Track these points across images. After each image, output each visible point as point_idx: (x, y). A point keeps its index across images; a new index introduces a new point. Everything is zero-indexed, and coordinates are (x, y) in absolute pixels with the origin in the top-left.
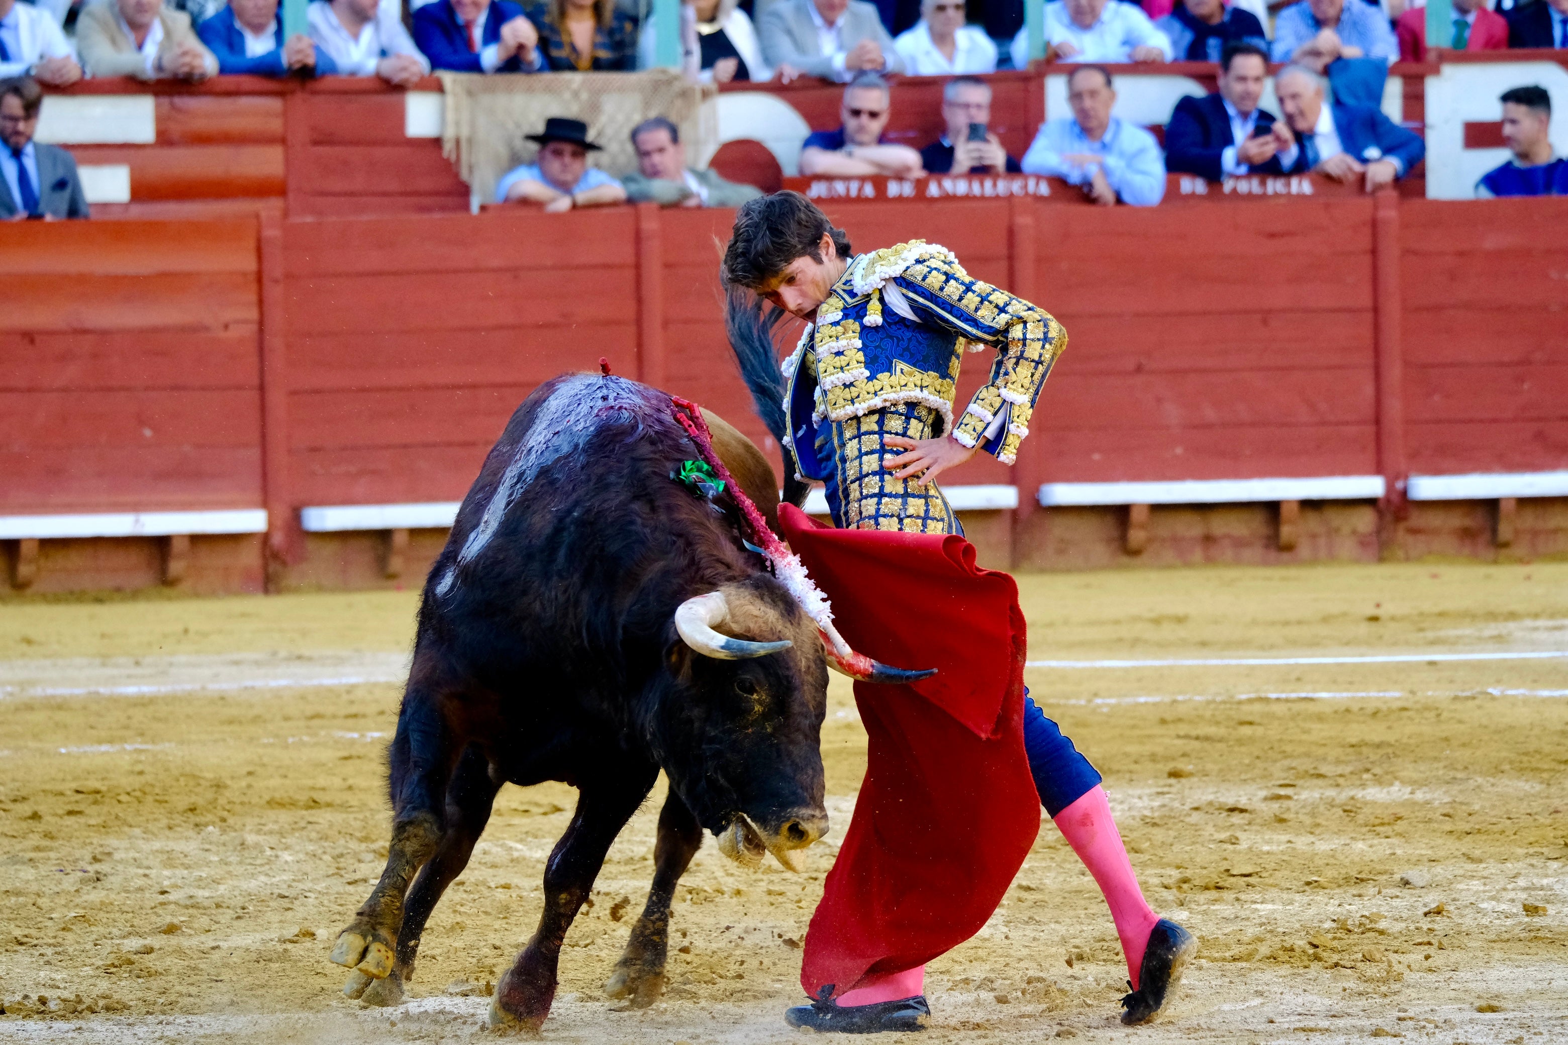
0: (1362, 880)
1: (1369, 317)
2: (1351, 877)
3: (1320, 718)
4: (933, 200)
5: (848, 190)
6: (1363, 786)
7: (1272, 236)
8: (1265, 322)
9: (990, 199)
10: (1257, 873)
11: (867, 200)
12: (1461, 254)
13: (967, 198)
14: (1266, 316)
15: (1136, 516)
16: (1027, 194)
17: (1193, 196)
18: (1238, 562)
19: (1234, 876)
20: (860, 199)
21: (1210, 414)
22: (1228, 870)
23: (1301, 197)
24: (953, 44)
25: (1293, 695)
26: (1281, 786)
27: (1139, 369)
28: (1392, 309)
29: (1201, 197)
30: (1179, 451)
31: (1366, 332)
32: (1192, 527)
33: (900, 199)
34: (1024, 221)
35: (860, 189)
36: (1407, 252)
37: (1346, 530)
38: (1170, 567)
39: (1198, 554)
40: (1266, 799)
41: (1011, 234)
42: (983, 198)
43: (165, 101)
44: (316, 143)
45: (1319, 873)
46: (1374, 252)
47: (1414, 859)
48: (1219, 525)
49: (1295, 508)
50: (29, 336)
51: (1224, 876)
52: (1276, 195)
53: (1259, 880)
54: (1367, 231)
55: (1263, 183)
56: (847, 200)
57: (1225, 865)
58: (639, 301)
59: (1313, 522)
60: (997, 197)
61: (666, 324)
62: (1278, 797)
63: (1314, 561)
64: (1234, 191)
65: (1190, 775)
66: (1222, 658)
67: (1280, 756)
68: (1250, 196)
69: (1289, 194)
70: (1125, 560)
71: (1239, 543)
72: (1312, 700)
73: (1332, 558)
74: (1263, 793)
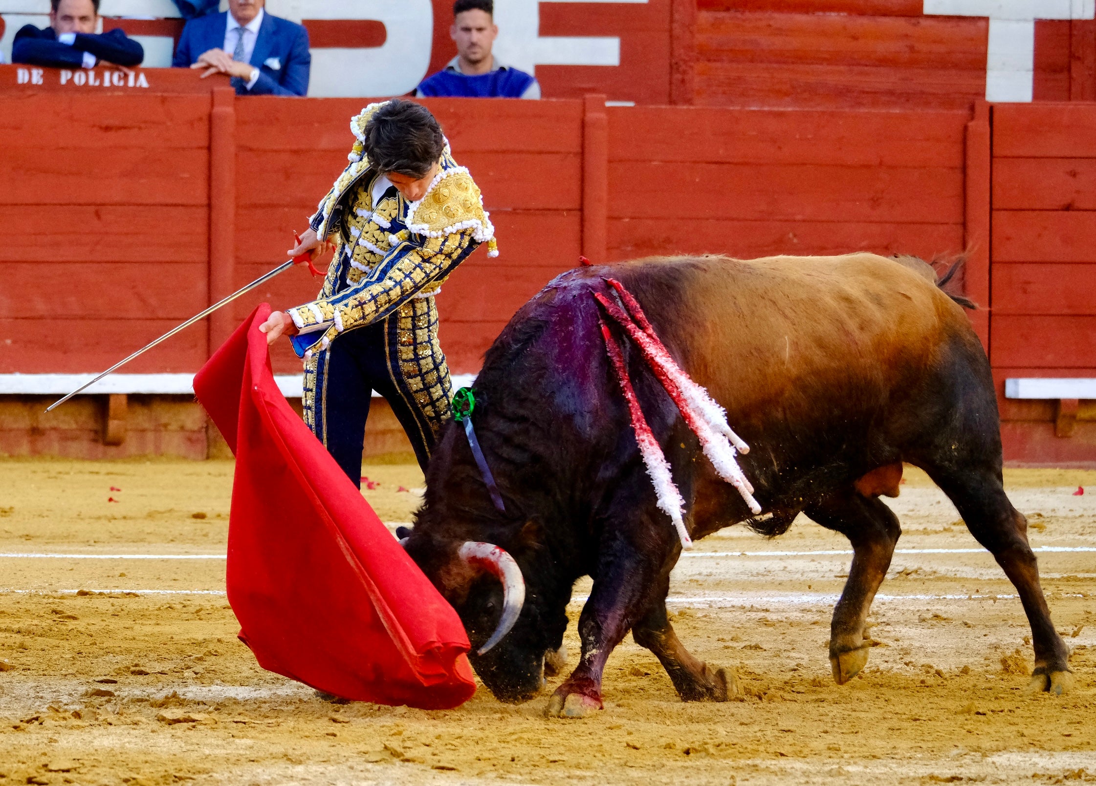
0: (181, 779)
1: (202, 213)
2: (169, 776)
3: (144, 615)
6: (185, 684)
7: (107, 129)
8: (98, 215)
10: (75, 769)
12: (296, 152)
14: (99, 208)
17: (29, 85)
18: (64, 456)
19: (51, 771)
21: (40, 306)
22: (46, 766)
23: (138, 90)
25: (117, 591)
26: (101, 682)
28: (226, 207)
29: (37, 86)
30: (8, 342)
31: (201, 228)
32: (19, 418)
36: (243, 148)
37: (174, 426)
39: (25, 448)
40: (86, 694)
45: (138, 770)
46: (209, 148)
47: (233, 759)
48: (47, 417)
49: (124, 401)
51: (43, 771)
52: (113, 88)
53: (77, 776)
54: (203, 127)
55: (100, 76)
57: (44, 760)
59: (141, 417)
62: (100, 693)
63: (141, 457)
64: (71, 81)
65: (13, 668)
66: (46, 551)
67: (101, 652)
68: (86, 88)
69: (125, 87)
71: (66, 437)
72: (136, 596)
73: (159, 454)
74: (82, 689)
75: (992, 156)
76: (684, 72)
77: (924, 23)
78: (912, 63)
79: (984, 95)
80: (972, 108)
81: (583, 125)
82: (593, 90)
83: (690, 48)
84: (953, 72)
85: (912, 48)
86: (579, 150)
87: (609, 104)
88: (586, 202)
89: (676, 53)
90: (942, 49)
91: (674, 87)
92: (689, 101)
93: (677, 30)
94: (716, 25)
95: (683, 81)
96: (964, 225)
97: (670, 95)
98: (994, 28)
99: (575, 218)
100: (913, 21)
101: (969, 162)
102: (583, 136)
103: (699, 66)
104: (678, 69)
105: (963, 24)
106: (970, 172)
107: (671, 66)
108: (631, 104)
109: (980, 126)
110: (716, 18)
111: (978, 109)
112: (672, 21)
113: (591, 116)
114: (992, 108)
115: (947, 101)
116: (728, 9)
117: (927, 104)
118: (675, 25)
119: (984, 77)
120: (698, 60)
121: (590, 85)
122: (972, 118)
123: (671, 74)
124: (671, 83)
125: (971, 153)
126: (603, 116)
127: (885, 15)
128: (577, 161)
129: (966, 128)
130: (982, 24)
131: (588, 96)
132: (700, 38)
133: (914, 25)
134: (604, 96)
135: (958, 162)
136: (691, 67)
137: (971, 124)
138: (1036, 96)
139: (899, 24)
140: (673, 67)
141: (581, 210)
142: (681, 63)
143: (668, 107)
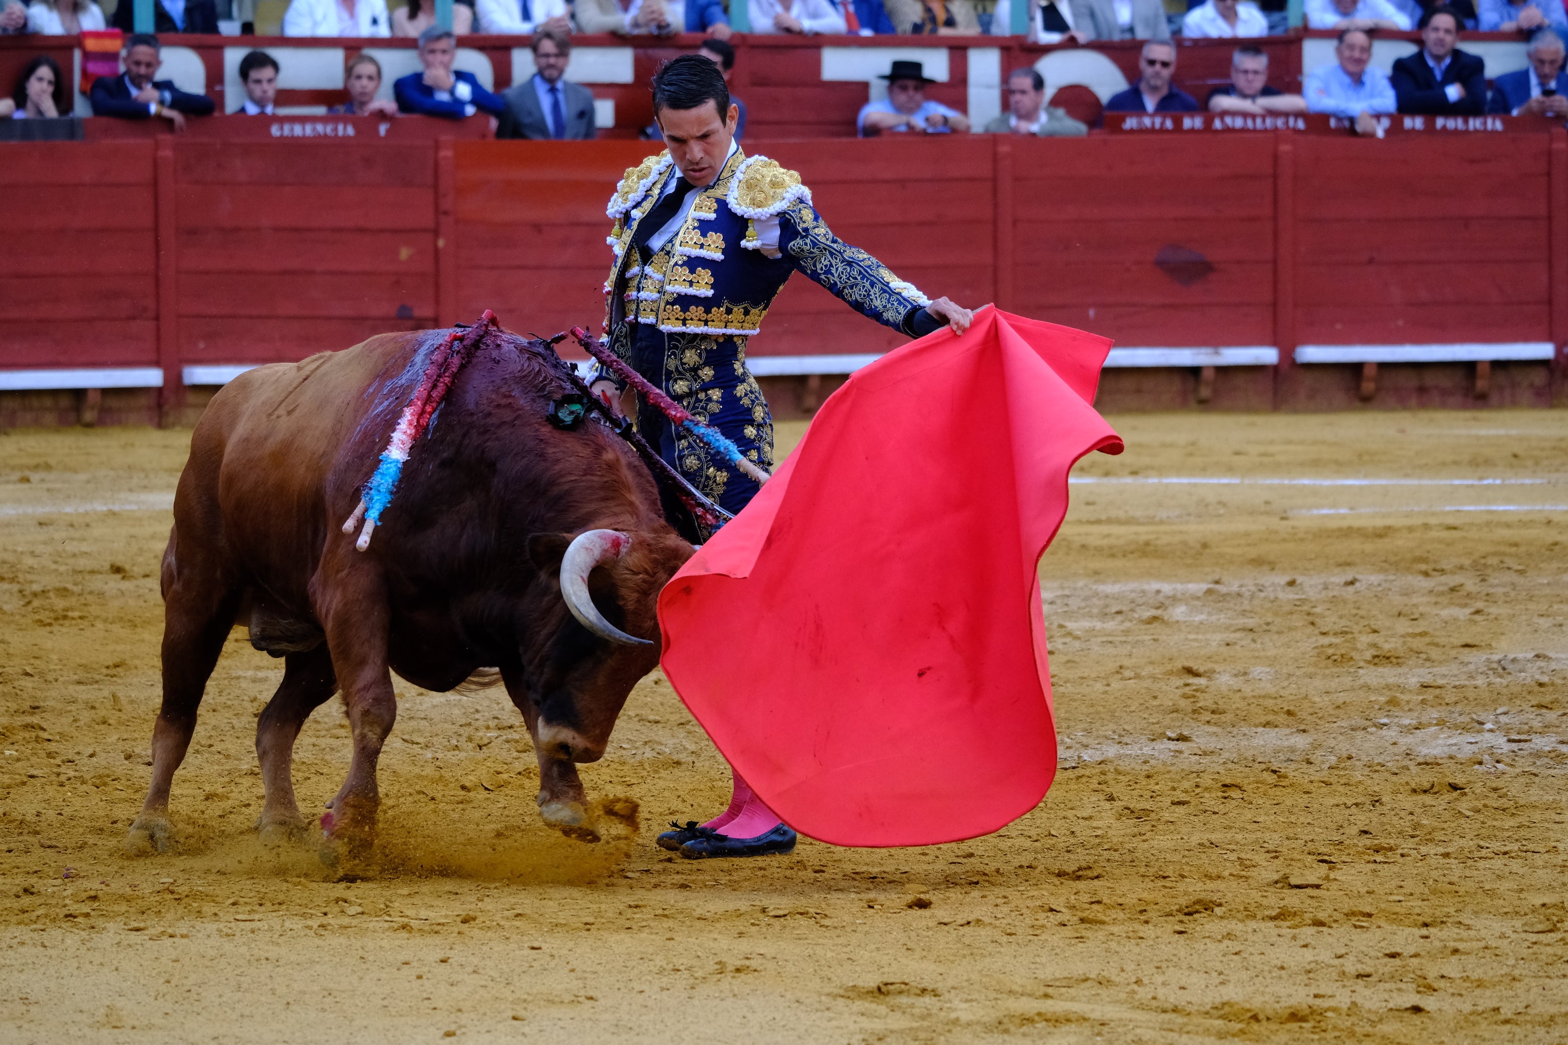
1: (1544, 223)
4: (1217, 131)
5: (1153, 123)
7: (1472, 161)
8: (1466, 226)
9: (1260, 131)
11: (1167, 131)
13: (1244, 130)
14: (1467, 221)
15: (1368, 372)
16: (1288, 127)
17: (1413, 130)
18: (1444, 406)
20: (1163, 130)
21: (1424, 295)
23: (1494, 132)
24: (1236, 14)
27: (1371, 261)
29: (1418, 131)
30: (1400, 323)
31: (1542, 235)
32: (1410, 380)
33: (1192, 131)
34: (1285, 148)
35: (1163, 123)
37: (1525, 383)
38: (1392, 409)
39: (1414, 401)
41: (1276, 158)
42: (1255, 130)
43: (641, 51)
44: (754, 84)
46: (1549, 174)
48: (1430, 379)
49: (1487, 366)
50: (537, 227)
52: (1476, 131)
54: (1544, 158)
55: (1466, 122)
56: (1152, 130)
58: (996, 206)
59: (1501, 378)
60: (1266, 130)
61: (1015, 223)
63: (1501, 406)
64: (1444, 127)
68: (1456, 132)
69: (1485, 131)
70: (1358, 404)
71: (1445, 393)
73: (1514, 404)
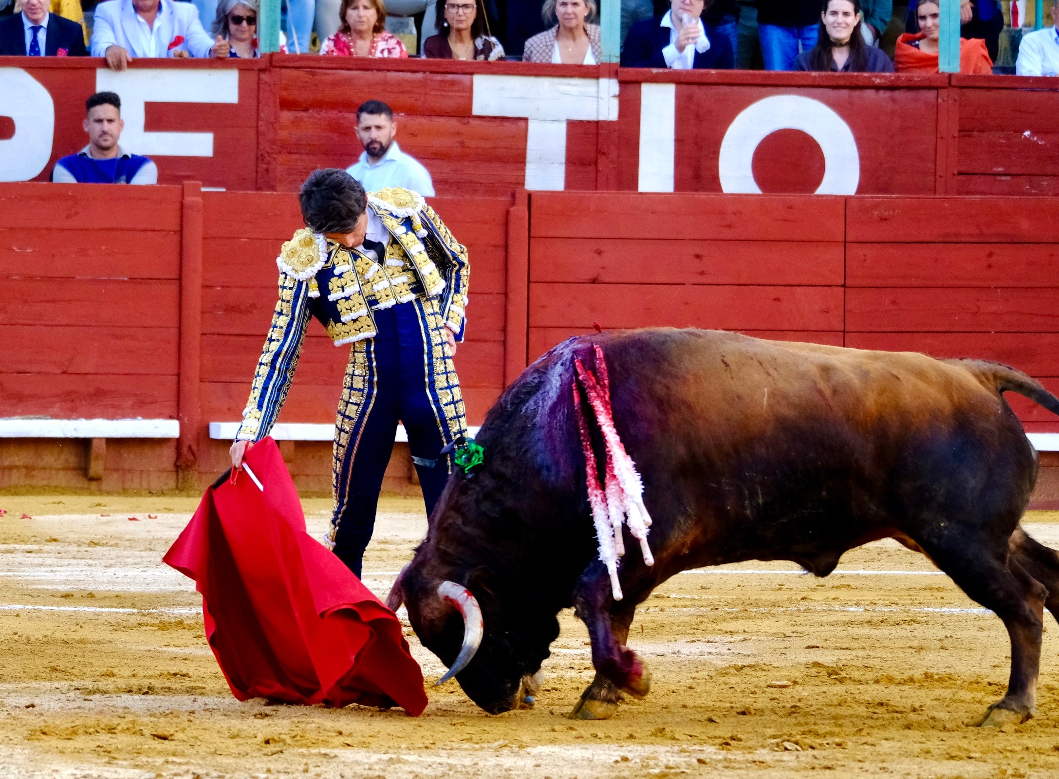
75: (530, 237)
76: (269, 163)
77: (473, 122)
78: (462, 157)
79: (523, 184)
80: (513, 196)
81: (182, 206)
82: (189, 178)
83: (273, 142)
84: (498, 165)
85: (462, 144)
86: (178, 228)
87: (203, 189)
88: (184, 275)
89: (261, 147)
90: (488, 145)
91: (259, 175)
92: (273, 188)
93: (262, 128)
94: (296, 122)
95: (267, 170)
96: (506, 295)
97: (256, 182)
98: (532, 127)
99: (174, 287)
100: (465, 120)
101: (511, 242)
102: (182, 217)
103: (282, 158)
104: (263, 160)
105: (506, 124)
106: (511, 249)
107: (257, 158)
108: (223, 190)
109: (520, 210)
110: (296, 117)
111: (517, 195)
112: (258, 119)
113: (188, 199)
114: (530, 195)
115: (491, 190)
116: (306, 110)
117: (475, 191)
118: (261, 123)
119: (524, 170)
120: (280, 152)
121: (187, 173)
122: (513, 204)
123: (257, 164)
124: (257, 172)
125: (512, 233)
126: (199, 200)
127: (439, 115)
128: (175, 238)
129: (508, 212)
130: (522, 124)
131: (185, 182)
132: (283, 134)
133: (465, 124)
134: (200, 183)
135: (500, 241)
136: (275, 159)
137: (512, 209)
138: (568, 184)
139: (452, 123)
140: (259, 158)
141: (180, 279)
142: (266, 155)
143: (255, 192)
